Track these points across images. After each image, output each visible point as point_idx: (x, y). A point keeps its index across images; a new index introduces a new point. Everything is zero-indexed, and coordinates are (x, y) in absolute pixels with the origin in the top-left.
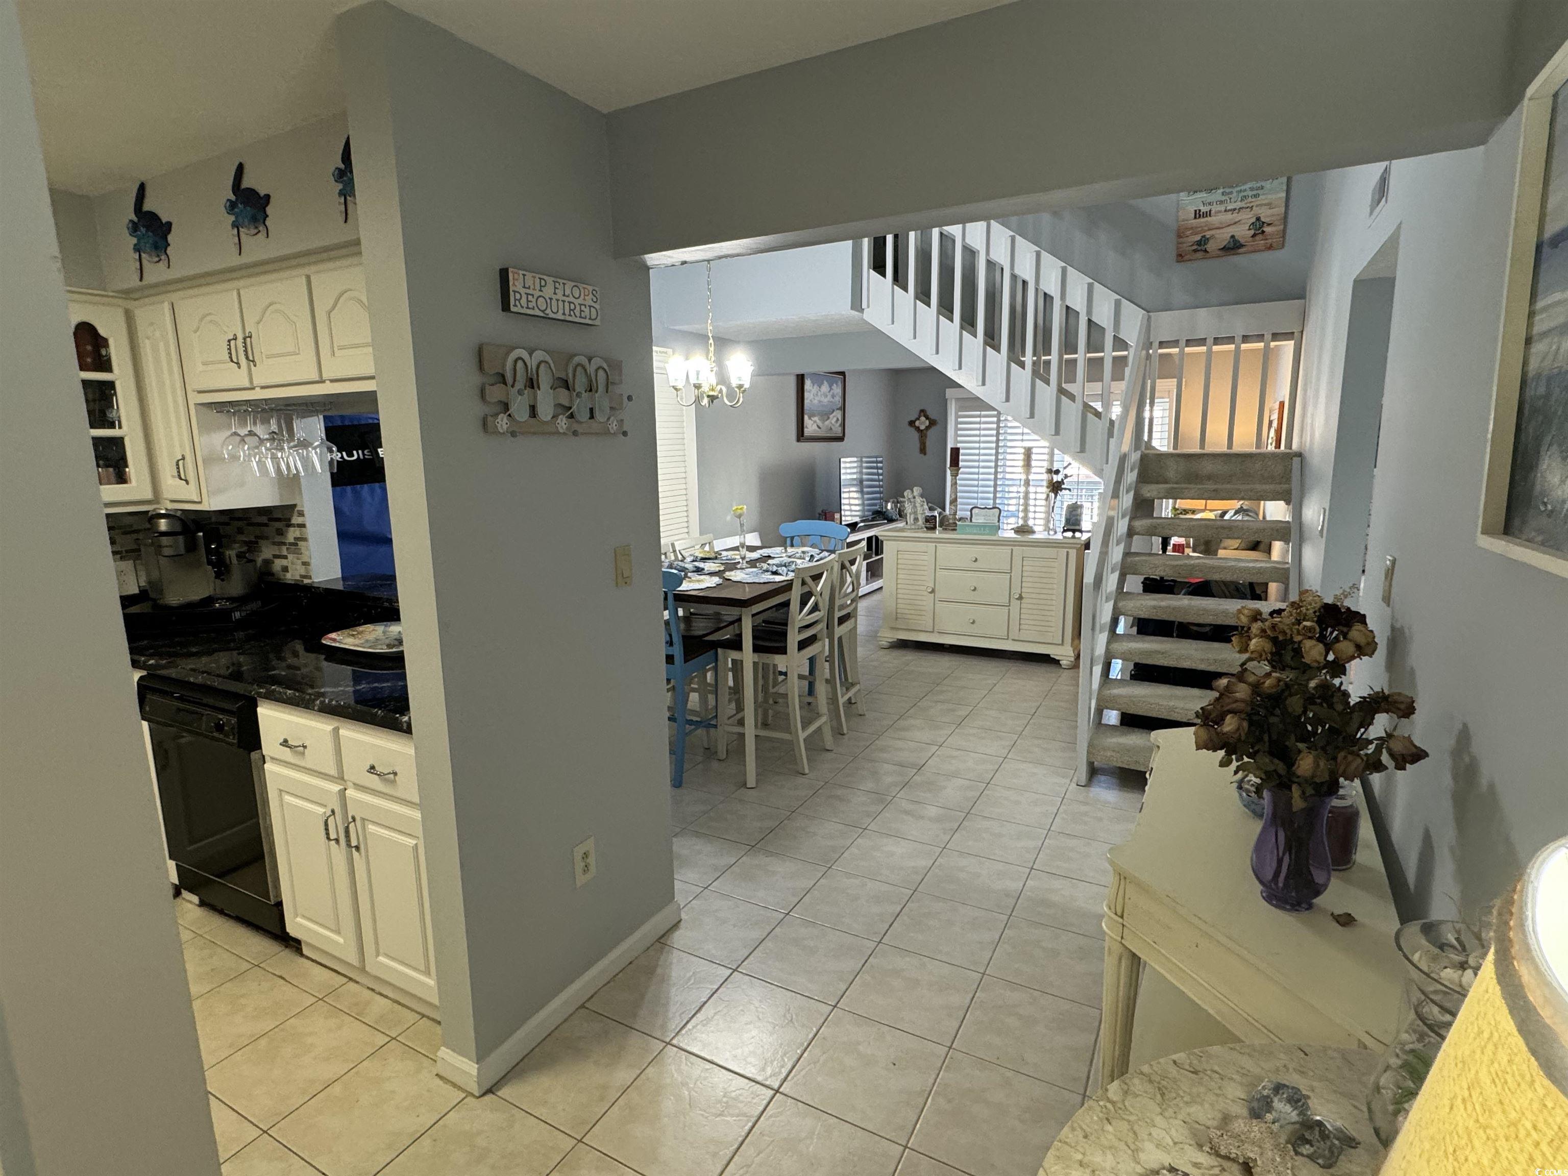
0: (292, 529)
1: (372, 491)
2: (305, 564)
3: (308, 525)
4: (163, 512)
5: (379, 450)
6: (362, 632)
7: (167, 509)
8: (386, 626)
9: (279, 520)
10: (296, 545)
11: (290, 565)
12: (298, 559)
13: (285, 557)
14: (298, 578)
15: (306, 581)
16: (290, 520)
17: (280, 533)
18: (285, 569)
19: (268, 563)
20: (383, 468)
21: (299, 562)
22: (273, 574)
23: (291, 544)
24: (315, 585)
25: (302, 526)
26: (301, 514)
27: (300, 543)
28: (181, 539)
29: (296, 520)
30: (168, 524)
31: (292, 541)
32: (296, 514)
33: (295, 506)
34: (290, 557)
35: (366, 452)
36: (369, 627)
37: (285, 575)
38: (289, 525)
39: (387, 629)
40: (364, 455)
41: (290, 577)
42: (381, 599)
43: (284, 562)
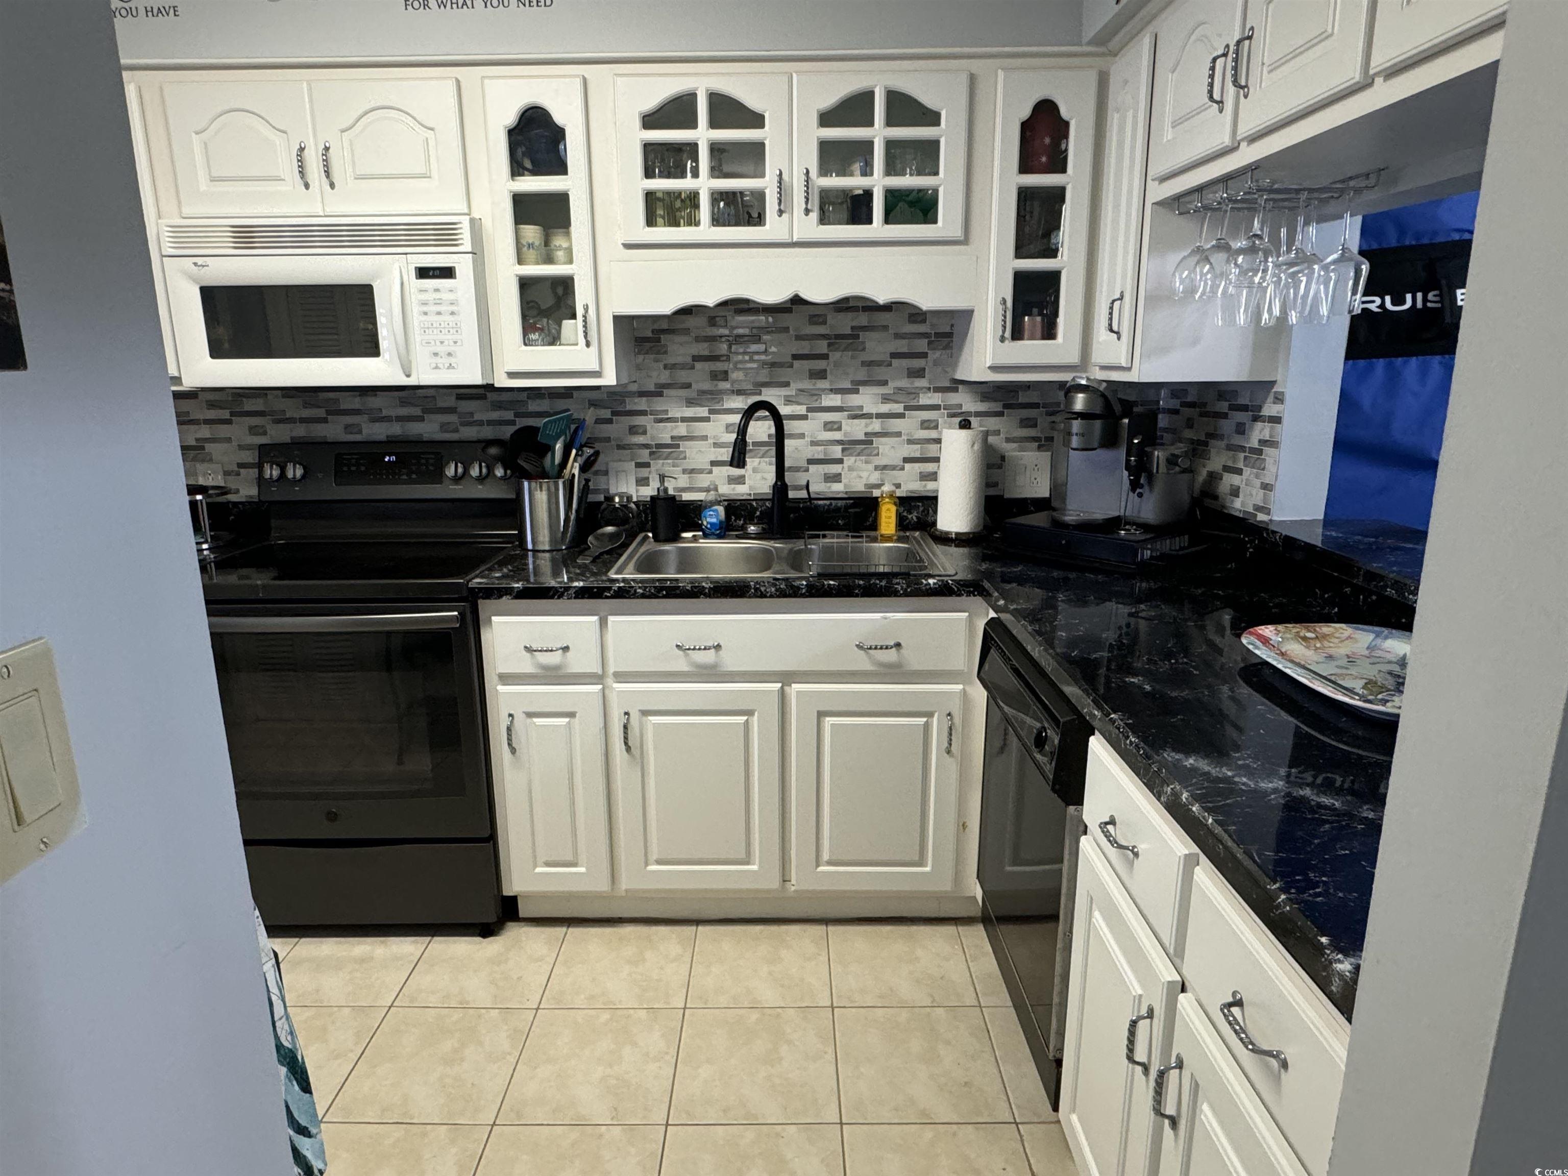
0: (1259, 425)
1: (1424, 372)
2: (1266, 487)
3: (1285, 421)
4: (1084, 382)
5: (1459, 292)
6: (1325, 636)
7: (1088, 379)
8: (1378, 635)
9: (1244, 408)
10: (1259, 452)
11: (1243, 486)
12: (1257, 476)
13: (1239, 472)
14: (1251, 510)
15: (1261, 517)
16: (1260, 408)
17: (1241, 430)
18: (1235, 492)
19: (1214, 477)
20: (1457, 327)
21: (1258, 483)
22: (1216, 497)
23: (1253, 451)
24: (1272, 527)
25: (1276, 420)
26: (1279, 399)
27: (1266, 450)
28: (1098, 424)
29: (1269, 409)
30: (1088, 402)
31: (1255, 444)
32: (1271, 398)
33: (1273, 383)
34: (1247, 471)
35: (1430, 296)
36: (1344, 630)
37: (1232, 501)
38: (1256, 419)
39: (1379, 641)
40: (1425, 300)
41: (1238, 506)
42: (1382, 578)
43: (1235, 480)
